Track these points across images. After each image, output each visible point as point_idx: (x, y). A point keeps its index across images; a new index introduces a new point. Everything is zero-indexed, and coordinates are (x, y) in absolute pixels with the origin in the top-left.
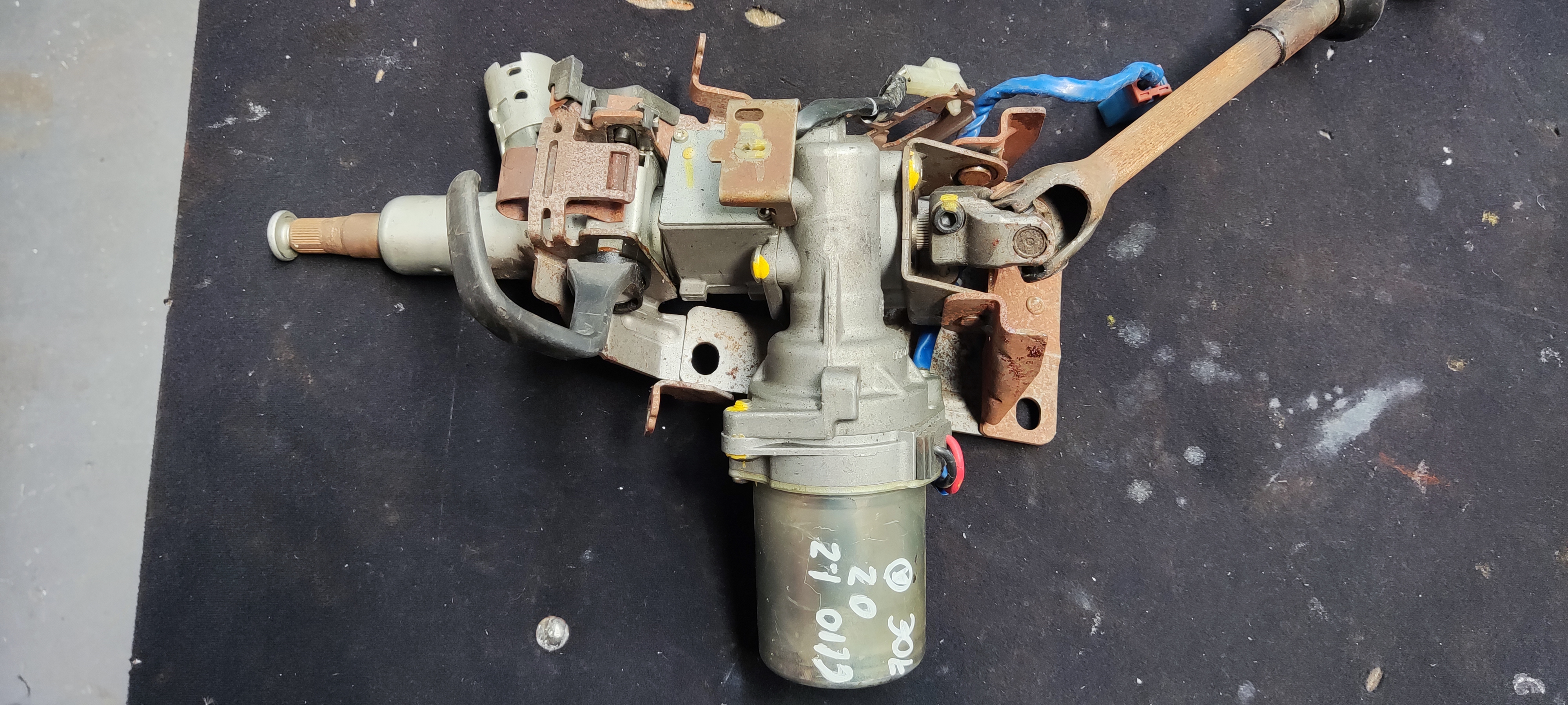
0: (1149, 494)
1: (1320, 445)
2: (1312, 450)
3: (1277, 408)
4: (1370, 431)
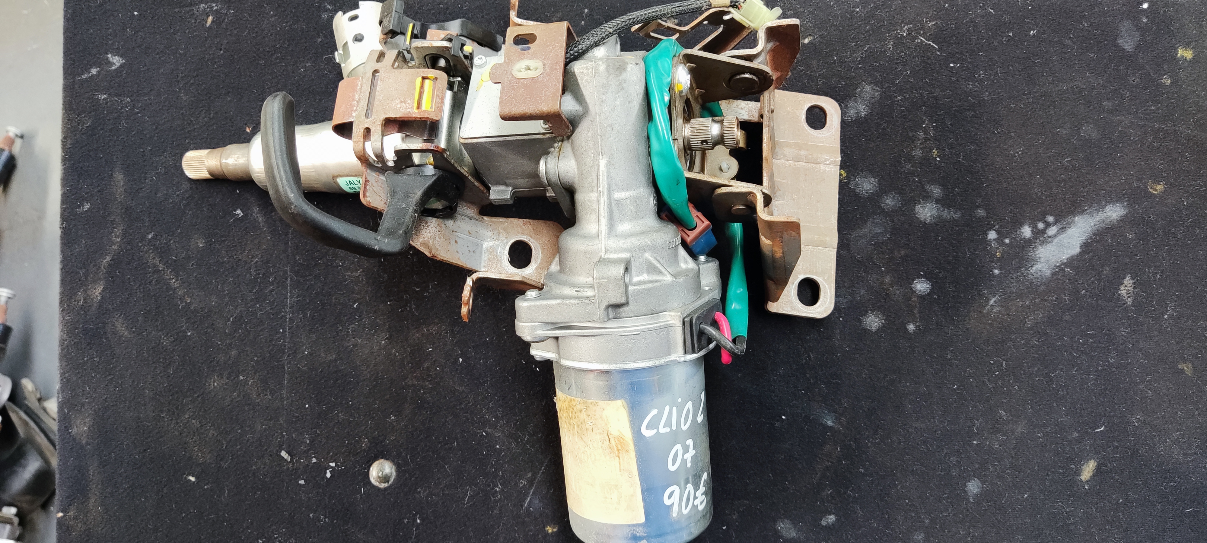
0: (882, 323)
1: (1034, 268)
2: (1027, 273)
3: (994, 240)
4: (1080, 253)
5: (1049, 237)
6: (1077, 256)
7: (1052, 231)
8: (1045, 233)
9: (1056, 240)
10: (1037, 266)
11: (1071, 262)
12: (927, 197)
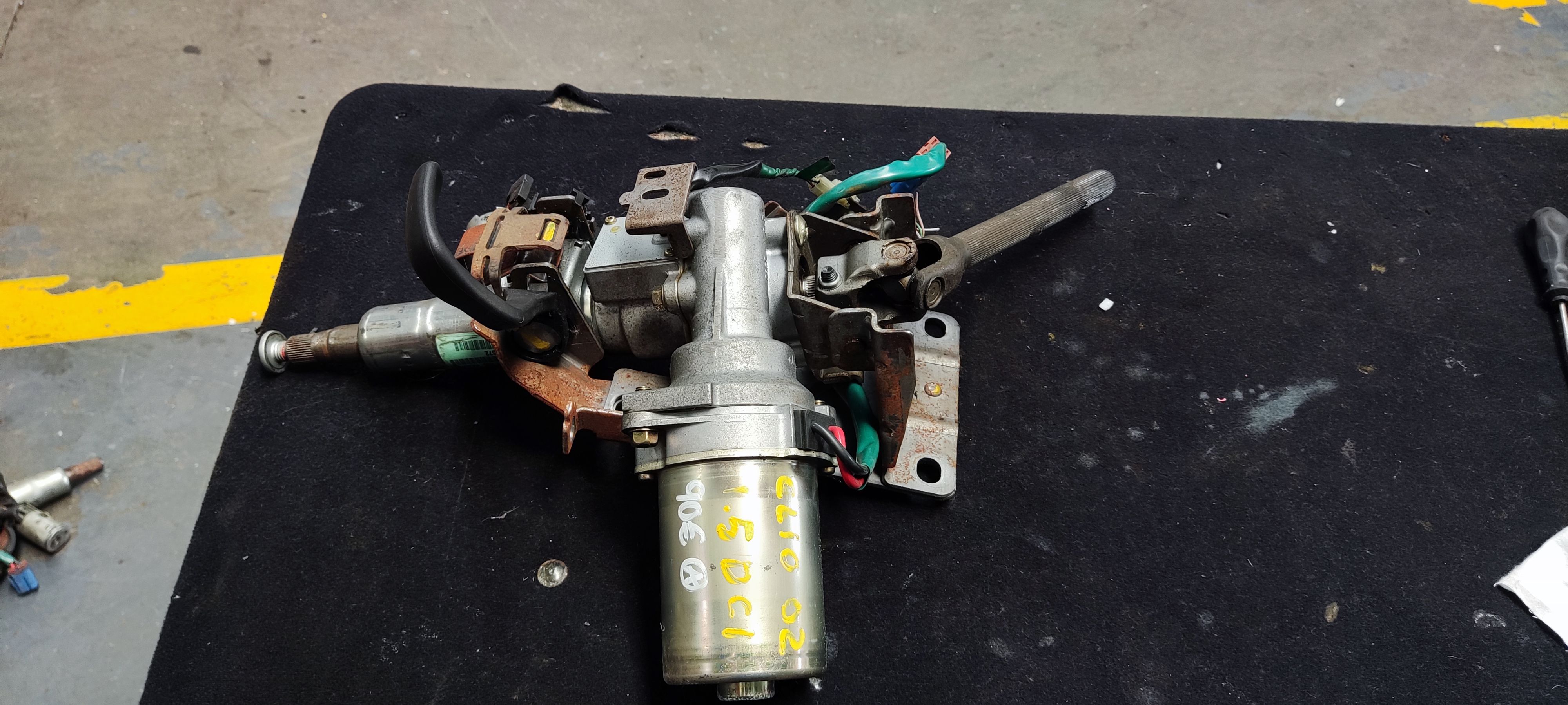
0: (1096, 462)
1: (1249, 426)
2: (1243, 430)
3: (1206, 399)
4: (1294, 416)
5: (1262, 401)
6: (1292, 418)
7: (1265, 396)
8: (1258, 398)
9: (1270, 403)
10: (1252, 424)
11: (1286, 423)
12: (1136, 361)
